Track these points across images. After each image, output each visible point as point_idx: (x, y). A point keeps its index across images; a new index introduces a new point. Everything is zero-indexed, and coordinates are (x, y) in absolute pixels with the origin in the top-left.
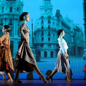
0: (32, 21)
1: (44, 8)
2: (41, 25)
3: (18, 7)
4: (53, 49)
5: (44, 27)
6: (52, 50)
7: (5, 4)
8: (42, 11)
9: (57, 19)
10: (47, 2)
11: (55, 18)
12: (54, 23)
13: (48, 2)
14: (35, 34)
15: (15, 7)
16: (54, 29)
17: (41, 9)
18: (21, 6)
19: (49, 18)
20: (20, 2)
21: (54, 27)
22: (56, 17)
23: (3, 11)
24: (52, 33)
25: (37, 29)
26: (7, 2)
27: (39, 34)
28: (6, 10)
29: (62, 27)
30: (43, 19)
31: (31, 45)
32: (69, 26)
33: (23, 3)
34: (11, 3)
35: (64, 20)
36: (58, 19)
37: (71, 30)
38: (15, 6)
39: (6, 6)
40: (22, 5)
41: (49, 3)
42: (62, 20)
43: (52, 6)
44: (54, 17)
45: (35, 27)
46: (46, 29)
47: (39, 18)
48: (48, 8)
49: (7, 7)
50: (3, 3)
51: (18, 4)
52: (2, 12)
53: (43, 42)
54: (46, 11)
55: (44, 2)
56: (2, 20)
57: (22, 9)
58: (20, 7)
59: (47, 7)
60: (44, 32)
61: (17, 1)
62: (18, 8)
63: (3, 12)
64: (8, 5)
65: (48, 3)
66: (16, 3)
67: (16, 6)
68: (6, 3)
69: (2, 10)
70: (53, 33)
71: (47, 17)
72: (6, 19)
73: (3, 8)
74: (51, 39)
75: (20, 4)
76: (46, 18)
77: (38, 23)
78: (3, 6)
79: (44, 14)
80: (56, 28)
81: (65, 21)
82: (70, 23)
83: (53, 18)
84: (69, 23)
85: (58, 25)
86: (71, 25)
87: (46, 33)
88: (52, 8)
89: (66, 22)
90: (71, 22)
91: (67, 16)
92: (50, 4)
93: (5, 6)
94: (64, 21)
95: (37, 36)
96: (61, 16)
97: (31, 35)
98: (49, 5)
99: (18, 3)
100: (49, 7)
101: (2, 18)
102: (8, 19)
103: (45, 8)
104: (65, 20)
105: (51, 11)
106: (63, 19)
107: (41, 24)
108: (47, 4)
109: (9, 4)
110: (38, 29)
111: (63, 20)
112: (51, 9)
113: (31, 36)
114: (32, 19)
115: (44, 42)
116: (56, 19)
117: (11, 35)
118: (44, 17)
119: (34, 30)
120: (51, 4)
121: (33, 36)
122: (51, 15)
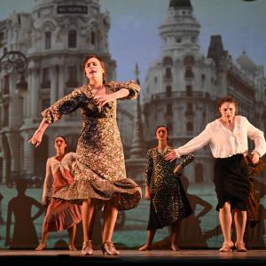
0: (137, 72)
1: (172, 32)
2: (166, 85)
3: (94, 30)
4: (204, 156)
5: (173, 90)
6: (199, 159)
7: (55, 23)
8: (165, 39)
9: (214, 64)
10: (180, 12)
11: (208, 61)
12: (203, 77)
13: (184, 13)
14: (147, 114)
15: (84, 32)
16: (204, 96)
17: (162, 34)
18: (101, 27)
19: (189, 61)
20: (99, 16)
21: (204, 90)
22: (211, 60)
23: (48, 46)
24: (197, 109)
25: (152, 96)
26: (60, 15)
27: (160, 111)
28: (57, 42)
29: (229, 90)
30: (169, 66)
31: (136, 145)
32: (251, 84)
33: (107, 17)
34: (71, 19)
35: (234, 67)
36: (217, 65)
37: (258, 97)
38: (83, 28)
39: (58, 29)
40: (106, 24)
41: (186, 17)
42: (229, 67)
43: (199, 26)
44: (203, 58)
45: (145, 92)
46: (178, 95)
47: (159, 64)
48: (184, 31)
49: (61, 31)
50: (47, 19)
51: (92, 23)
52: (46, 48)
53: (172, 135)
54: (179, 41)
55: (174, 12)
56: (46, 71)
57: (107, 36)
58: (99, 32)
59: (182, 28)
60: (175, 105)
61: (91, 12)
62: (93, 34)
63: (50, 47)
64: (63, 27)
65: (184, 17)
66: (88, 19)
67: (89, 29)
68: (57, 19)
69: (46, 42)
70: (201, 109)
71: (182, 59)
72: (57, 68)
73: (48, 35)
74: (195, 126)
75: (100, 21)
76: (178, 61)
77: (156, 79)
78: (47, 29)
79: (173, 50)
80: (211, 93)
81: (237, 70)
82: (254, 75)
83: (199, 62)
84: (251, 78)
85: (216, 83)
86: (256, 82)
87: (180, 109)
88: (198, 32)
89: (240, 73)
90: (257, 72)
91: (244, 53)
92: (191, 17)
93: (55, 27)
94: (234, 70)
95: (151, 118)
96: (225, 53)
97: (136, 114)
98: (188, 21)
99: (93, 20)
100: (187, 28)
101: (46, 66)
102: (64, 67)
103: (176, 31)
104: (239, 67)
105: (194, 39)
106: (231, 64)
107: (165, 81)
108: (181, 19)
109: (66, 21)
110: (155, 97)
111: (231, 68)
112: (194, 35)
113: (136, 120)
114: (137, 67)
115: (175, 136)
116: (211, 65)
117: (74, 118)
118: (175, 59)
119: (144, 100)
120: (194, 19)
121: (139, 117)
122: (195, 52)
